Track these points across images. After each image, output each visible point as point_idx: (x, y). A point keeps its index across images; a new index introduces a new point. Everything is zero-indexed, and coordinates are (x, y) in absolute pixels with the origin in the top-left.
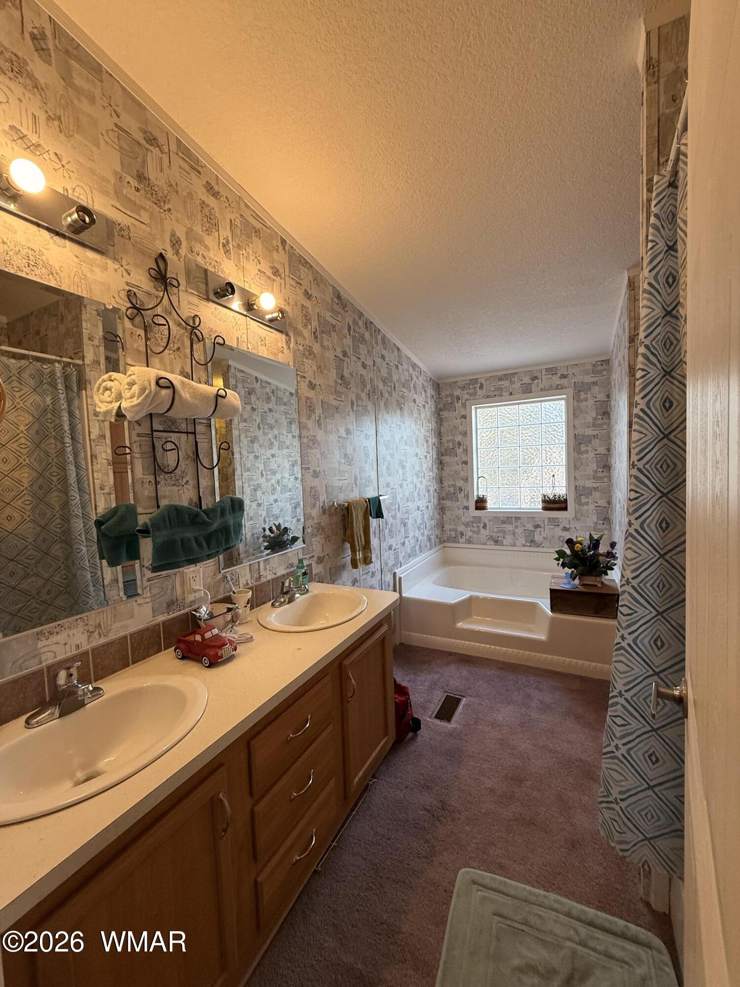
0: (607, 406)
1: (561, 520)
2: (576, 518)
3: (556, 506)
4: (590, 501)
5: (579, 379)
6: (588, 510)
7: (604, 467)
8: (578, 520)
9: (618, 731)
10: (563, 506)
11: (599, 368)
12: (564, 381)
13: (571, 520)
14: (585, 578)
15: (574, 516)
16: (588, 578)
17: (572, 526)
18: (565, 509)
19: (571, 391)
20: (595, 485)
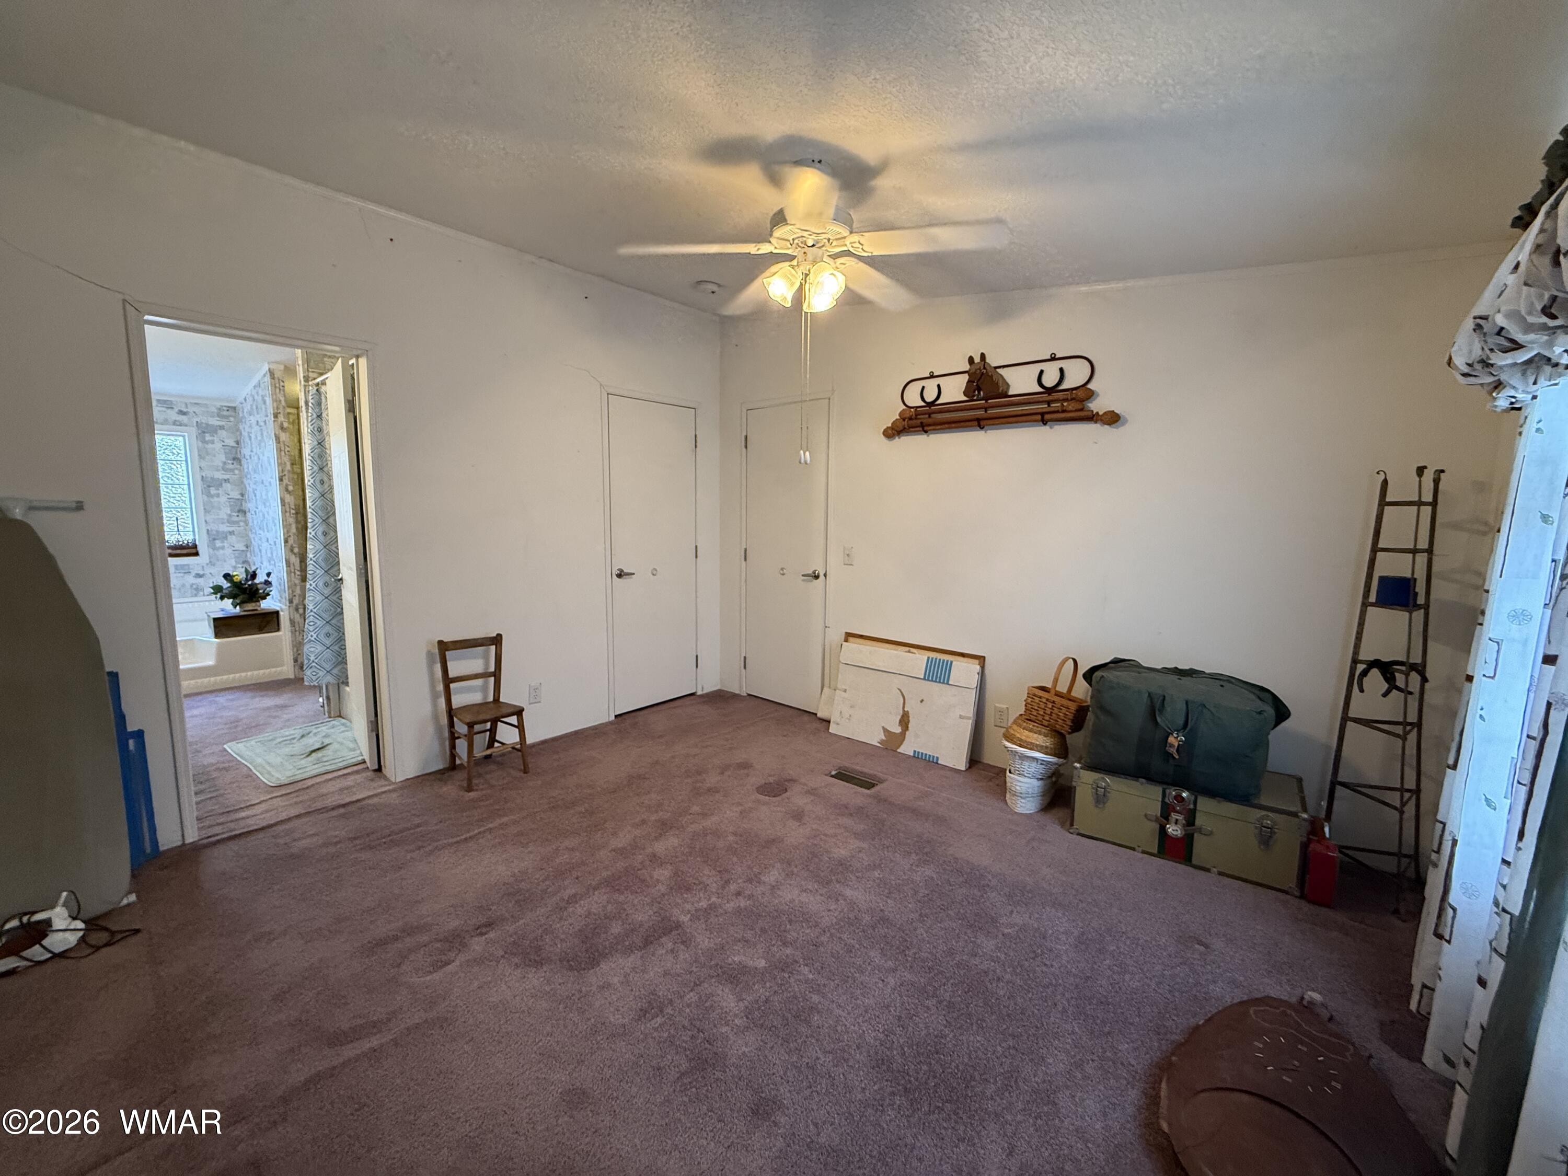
0: (236, 453)
1: (191, 567)
2: (211, 564)
3: (185, 551)
4: (226, 544)
5: (203, 419)
6: (224, 554)
7: (239, 511)
8: (214, 565)
9: (311, 628)
10: (194, 551)
11: (225, 413)
12: (184, 419)
13: (205, 565)
14: (245, 605)
15: (208, 562)
16: (248, 604)
17: (207, 571)
18: (197, 554)
19: (194, 431)
20: (231, 529)
